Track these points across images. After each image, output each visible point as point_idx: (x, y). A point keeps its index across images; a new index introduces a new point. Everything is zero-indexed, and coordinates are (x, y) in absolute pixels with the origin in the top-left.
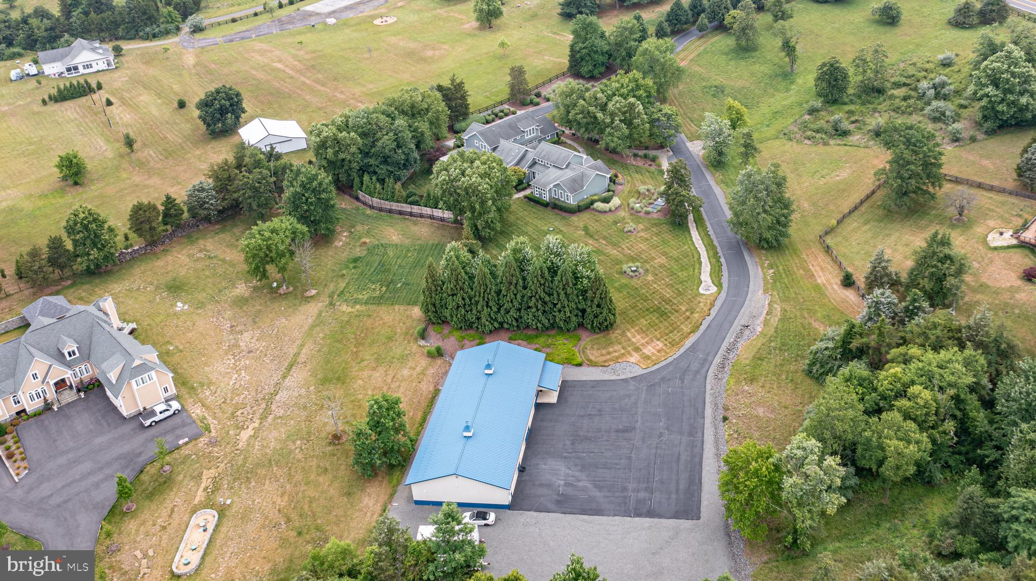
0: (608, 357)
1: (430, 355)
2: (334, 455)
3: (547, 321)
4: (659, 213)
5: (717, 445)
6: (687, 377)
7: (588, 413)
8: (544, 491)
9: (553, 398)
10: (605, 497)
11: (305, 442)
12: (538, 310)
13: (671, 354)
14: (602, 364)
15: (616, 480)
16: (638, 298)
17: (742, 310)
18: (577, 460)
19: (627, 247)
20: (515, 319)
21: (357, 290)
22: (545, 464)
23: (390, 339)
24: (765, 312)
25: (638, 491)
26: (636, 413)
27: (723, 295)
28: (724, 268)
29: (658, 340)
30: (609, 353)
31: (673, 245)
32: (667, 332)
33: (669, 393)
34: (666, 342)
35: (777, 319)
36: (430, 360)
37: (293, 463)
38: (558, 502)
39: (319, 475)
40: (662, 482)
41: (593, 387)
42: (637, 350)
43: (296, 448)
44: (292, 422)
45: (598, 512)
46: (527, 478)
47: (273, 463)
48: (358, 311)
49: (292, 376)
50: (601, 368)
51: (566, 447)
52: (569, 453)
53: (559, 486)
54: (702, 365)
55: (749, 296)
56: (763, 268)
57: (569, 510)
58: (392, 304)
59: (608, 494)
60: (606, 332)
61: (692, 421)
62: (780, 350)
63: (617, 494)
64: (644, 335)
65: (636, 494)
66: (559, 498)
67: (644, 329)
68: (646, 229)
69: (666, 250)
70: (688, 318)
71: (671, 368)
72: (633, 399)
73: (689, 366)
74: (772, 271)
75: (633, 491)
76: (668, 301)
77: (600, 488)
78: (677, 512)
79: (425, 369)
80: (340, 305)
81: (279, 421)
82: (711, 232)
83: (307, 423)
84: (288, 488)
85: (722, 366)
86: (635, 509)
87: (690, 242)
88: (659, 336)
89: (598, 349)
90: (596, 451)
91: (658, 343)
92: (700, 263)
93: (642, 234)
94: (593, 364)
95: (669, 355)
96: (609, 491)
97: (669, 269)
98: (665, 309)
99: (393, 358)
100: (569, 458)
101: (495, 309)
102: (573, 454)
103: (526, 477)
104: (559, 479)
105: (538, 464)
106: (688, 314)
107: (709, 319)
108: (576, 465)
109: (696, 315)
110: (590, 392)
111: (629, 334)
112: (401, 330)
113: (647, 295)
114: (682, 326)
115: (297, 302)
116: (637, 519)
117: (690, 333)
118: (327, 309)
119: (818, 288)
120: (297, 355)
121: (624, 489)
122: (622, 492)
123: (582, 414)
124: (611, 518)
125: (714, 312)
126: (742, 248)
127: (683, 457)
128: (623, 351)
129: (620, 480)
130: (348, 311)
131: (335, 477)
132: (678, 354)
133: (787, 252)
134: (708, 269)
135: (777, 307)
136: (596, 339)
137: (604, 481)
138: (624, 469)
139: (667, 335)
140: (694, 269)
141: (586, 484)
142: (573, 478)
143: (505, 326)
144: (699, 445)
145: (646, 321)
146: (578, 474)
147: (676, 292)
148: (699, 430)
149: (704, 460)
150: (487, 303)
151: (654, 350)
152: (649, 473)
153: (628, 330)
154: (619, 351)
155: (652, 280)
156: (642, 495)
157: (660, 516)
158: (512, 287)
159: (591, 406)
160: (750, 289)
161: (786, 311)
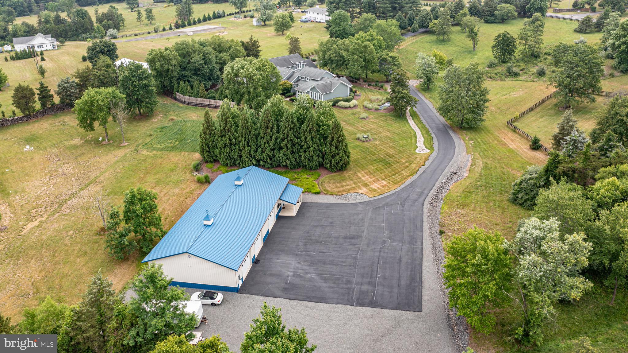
0: (342, 189)
1: (200, 181)
2: (96, 243)
3: (294, 159)
4: (385, 110)
5: (435, 253)
6: (407, 203)
7: (321, 224)
8: (274, 279)
9: (293, 212)
10: (330, 287)
11: (77, 232)
12: (287, 149)
13: (394, 189)
14: (336, 193)
15: (341, 274)
16: (368, 153)
17: (451, 162)
18: (307, 257)
19: (361, 126)
20: (269, 157)
21: (157, 143)
22: (278, 259)
23: (172, 170)
24: (469, 164)
25: (362, 284)
26: (363, 226)
27: (435, 154)
28: (435, 139)
29: (383, 180)
30: (342, 186)
31: (396, 126)
32: (390, 175)
33: (392, 214)
34: (389, 181)
35: (480, 169)
36: (198, 185)
37: (59, 247)
38: (285, 289)
39: (78, 257)
40: (384, 278)
41: (327, 207)
42: (366, 185)
43: (68, 236)
44: (73, 218)
45: (322, 300)
46: (260, 269)
47: (44, 246)
48: (154, 154)
49: (88, 189)
50: (335, 196)
51: (299, 247)
52: (302, 252)
53: (288, 276)
54: (420, 196)
55: (456, 155)
56: (464, 141)
57: (294, 296)
58: (180, 151)
59: (332, 285)
60: (341, 172)
61: (412, 234)
62: (486, 187)
63: (341, 286)
64: (371, 176)
65: (359, 286)
66: (286, 286)
67: (372, 172)
68: (375, 118)
69: (390, 129)
70: (408, 167)
71: (393, 197)
72: (360, 216)
73: (408, 197)
74: (473, 142)
75: (357, 284)
76: (391, 156)
77: (325, 280)
78: (399, 304)
79: (194, 190)
80: (142, 151)
81: (63, 217)
82: (424, 121)
83: (85, 219)
84: (48, 266)
85: (436, 198)
86: (358, 299)
87: (408, 126)
88: (384, 177)
89: (334, 183)
90: (325, 251)
91: (383, 181)
92: (416, 137)
93: (372, 120)
94: (328, 193)
95: (391, 189)
96: (334, 283)
97: (392, 139)
98: (389, 160)
99: (170, 181)
100: (301, 255)
101: (254, 148)
102: (304, 253)
103: (258, 267)
104: (288, 271)
105: (271, 259)
106: (407, 164)
107: (424, 168)
108: (306, 261)
109: (414, 166)
110: (324, 210)
111: (359, 174)
112: (182, 165)
113: (375, 152)
114: (402, 172)
115: (112, 149)
116: (358, 308)
117: (409, 176)
118: (132, 153)
119: (511, 151)
120: (97, 177)
121: (349, 282)
122: (346, 284)
123: (316, 224)
124: (334, 305)
125: (428, 163)
126: (448, 129)
127: (404, 260)
128: (354, 186)
129: (345, 275)
130: (147, 154)
131: (91, 259)
132: (399, 189)
133: (483, 132)
134: (423, 140)
135: (480, 162)
136: (332, 176)
137: (330, 274)
138: (350, 266)
139: (390, 177)
140: (411, 140)
141: (313, 276)
142: (301, 271)
143: (261, 163)
144: (419, 251)
145: (374, 167)
146: (308, 268)
147: (398, 151)
148: (418, 240)
149: (423, 263)
150: (248, 143)
151: (379, 186)
152: (372, 271)
153: (359, 172)
154: (351, 185)
155: (379, 144)
156: (365, 287)
157: (382, 307)
158: (269, 130)
159: (324, 219)
160: (456, 151)
161: (487, 163)
